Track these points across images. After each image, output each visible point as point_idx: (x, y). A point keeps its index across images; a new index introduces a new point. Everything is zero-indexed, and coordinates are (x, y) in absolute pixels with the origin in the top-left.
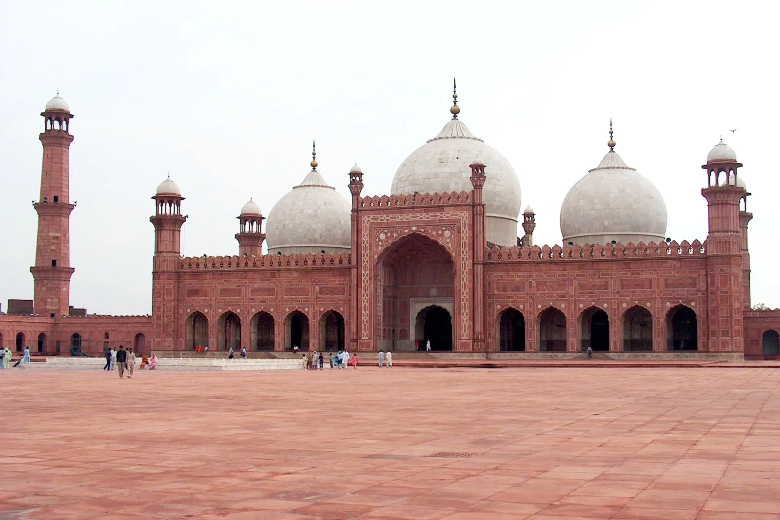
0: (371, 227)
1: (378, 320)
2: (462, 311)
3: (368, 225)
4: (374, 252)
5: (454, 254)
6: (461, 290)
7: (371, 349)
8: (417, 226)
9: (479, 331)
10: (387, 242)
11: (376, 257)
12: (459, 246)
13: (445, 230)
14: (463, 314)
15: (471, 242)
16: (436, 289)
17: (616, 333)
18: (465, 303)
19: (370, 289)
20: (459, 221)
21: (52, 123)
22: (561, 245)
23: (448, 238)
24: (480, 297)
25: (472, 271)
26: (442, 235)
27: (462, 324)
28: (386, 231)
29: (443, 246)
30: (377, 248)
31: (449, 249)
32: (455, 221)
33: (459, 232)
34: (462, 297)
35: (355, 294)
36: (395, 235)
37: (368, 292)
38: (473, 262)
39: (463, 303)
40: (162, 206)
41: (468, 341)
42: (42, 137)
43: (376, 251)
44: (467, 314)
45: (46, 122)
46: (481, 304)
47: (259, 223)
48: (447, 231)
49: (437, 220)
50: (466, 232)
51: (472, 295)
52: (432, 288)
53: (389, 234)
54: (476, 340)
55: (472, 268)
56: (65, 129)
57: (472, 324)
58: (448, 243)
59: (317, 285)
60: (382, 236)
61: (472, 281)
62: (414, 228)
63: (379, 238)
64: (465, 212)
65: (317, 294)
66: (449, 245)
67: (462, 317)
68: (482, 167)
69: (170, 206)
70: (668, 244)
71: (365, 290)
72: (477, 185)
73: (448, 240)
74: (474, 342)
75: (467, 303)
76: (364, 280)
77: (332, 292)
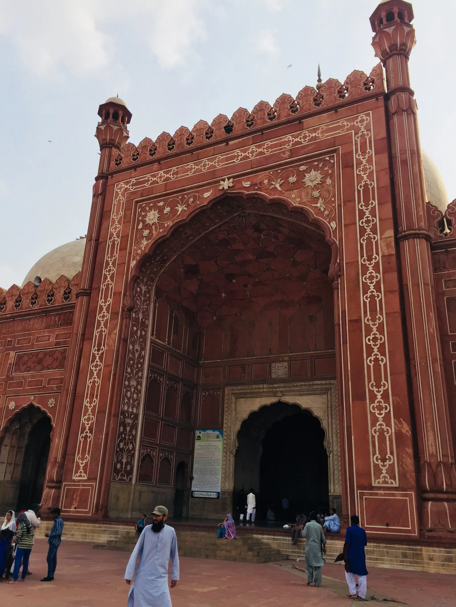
0: (129, 201)
1: (125, 426)
2: (369, 386)
3: (123, 199)
4: (130, 253)
5: (333, 225)
6: (359, 321)
7: (88, 511)
8: (234, 177)
9: (440, 458)
10: (162, 226)
11: (133, 263)
12: (349, 200)
13: (308, 171)
14: (373, 398)
15: (386, 180)
16: (286, 364)
18: (376, 360)
19: (111, 343)
20: (346, 140)
23: (316, 187)
24: (432, 336)
25: (394, 259)
26: (299, 184)
27: (371, 431)
28: (161, 204)
29: (302, 209)
30: (138, 242)
31: (321, 213)
32: (333, 142)
33: (348, 165)
34: (365, 341)
35: (76, 358)
36: (180, 209)
37: (104, 348)
38: (396, 232)
39: (368, 362)
41: (398, 496)
43: (136, 250)
44: (385, 396)
46: (434, 360)
48: (313, 172)
49: (284, 153)
50: (370, 161)
51: (400, 329)
52: (275, 362)
53: (167, 210)
54: (432, 491)
55: (394, 252)
57: (406, 428)
58: (315, 200)
59: (13, 349)
60: (152, 217)
61: (396, 287)
62: (226, 184)
63: (144, 221)
64: (362, 116)
65: (9, 371)
66: (318, 205)
67: (370, 407)
71: (99, 345)
72: (394, 47)
73: (316, 194)
74: (422, 501)
75: (385, 360)
76: (99, 321)
77: (40, 362)
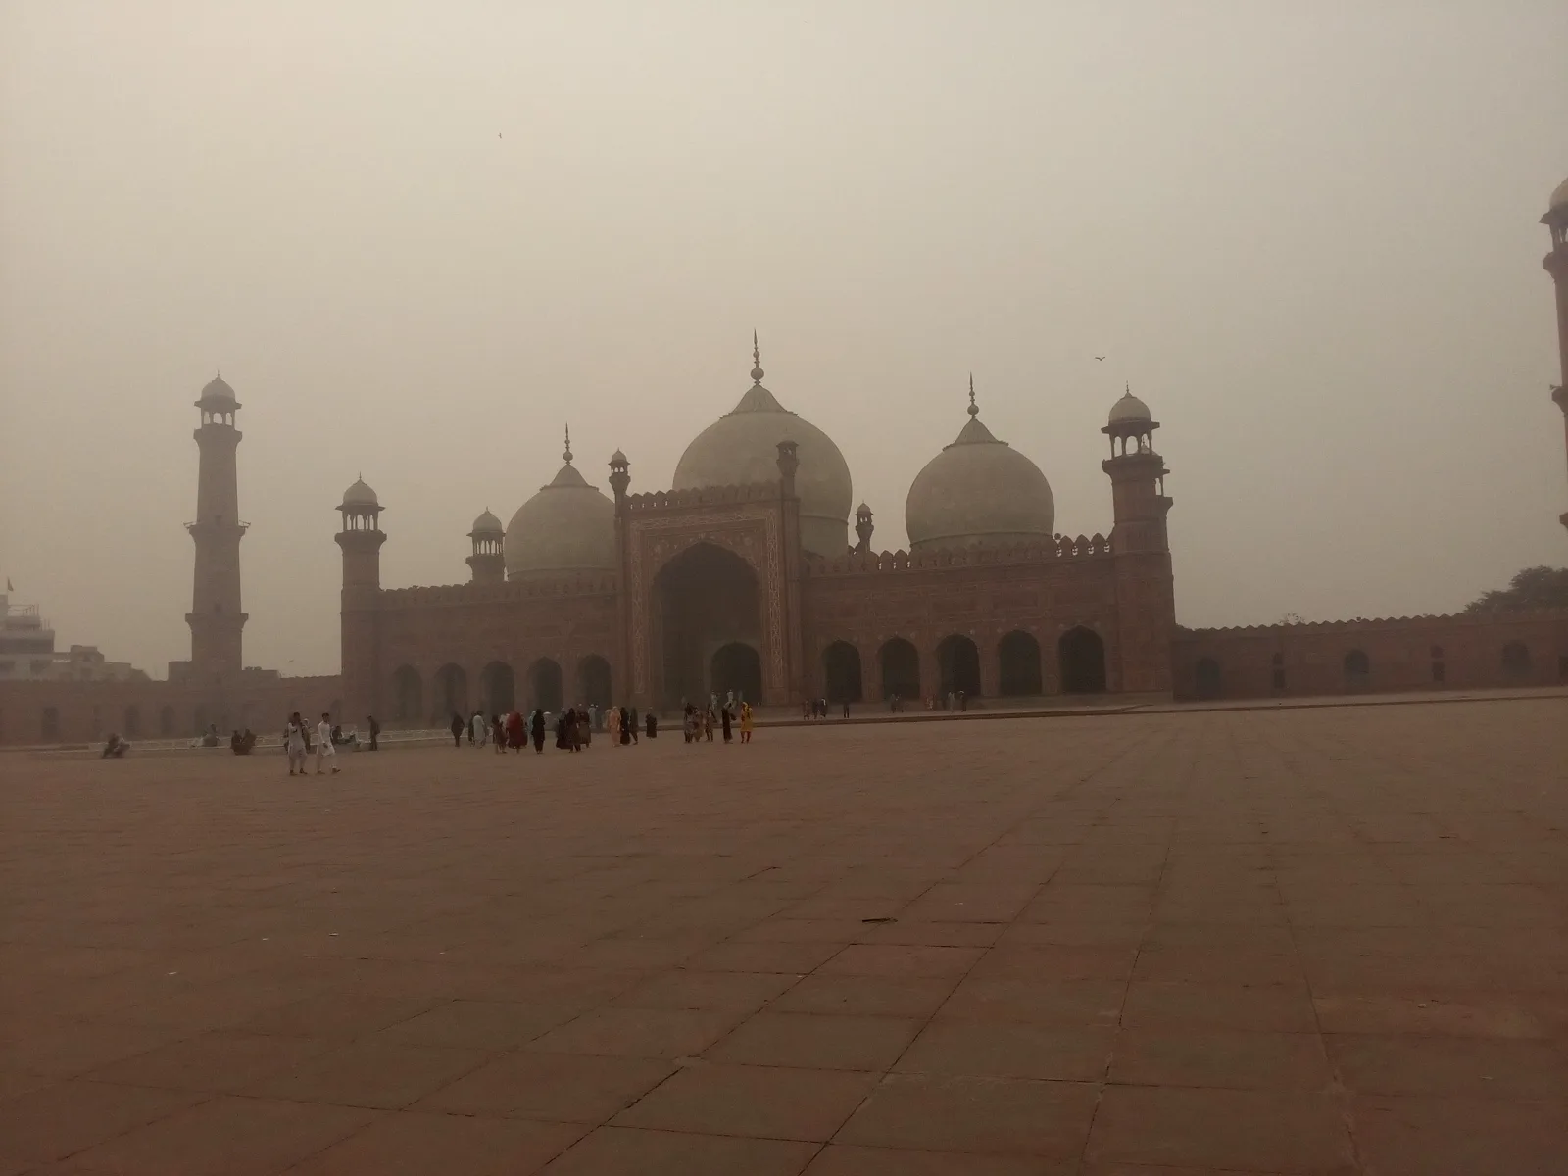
0: (642, 537)
3: (638, 534)
4: (648, 571)
5: (758, 569)
8: (706, 532)
9: (797, 675)
10: (665, 556)
11: (651, 577)
12: (765, 557)
13: (745, 536)
14: (774, 652)
15: (782, 551)
17: (989, 672)
18: (776, 637)
20: (763, 522)
21: (211, 417)
22: (908, 550)
23: (750, 546)
25: (784, 591)
26: (741, 543)
27: (773, 667)
28: (663, 541)
29: (743, 558)
30: (652, 565)
31: (752, 562)
32: (758, 522)
33: (764, 538)
34: (771, 629)
35: (624, 631)
36: (676, 546)
37: (641, 627)
38: (785, 579)
39: (773, 638)
40: (352, 520)
42: (198, 435)
43: (651, 570)
45: (203, 414)
46: (798, 637)
47: (499, 542)
48: (748, 538)
49: (732, 523)
50: (774, 538)
53: (668, 546)
54: (794, 688)
55: (783, 588)
56: (229, 422)
57: (786, 666)
58: (749, 554)
60: (659, 549)
62: (702, 536)
63: (654, 551)
64: (771, 510)
65: (572, 633)
66: (751, 557)
67: (773, 657)
68: (793, 446)
69: (364, 519)
70: (1058, 541)
71: (637, 625)
72: (786, 472)
73: (750, 550)
75: (780, 637)
